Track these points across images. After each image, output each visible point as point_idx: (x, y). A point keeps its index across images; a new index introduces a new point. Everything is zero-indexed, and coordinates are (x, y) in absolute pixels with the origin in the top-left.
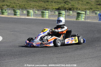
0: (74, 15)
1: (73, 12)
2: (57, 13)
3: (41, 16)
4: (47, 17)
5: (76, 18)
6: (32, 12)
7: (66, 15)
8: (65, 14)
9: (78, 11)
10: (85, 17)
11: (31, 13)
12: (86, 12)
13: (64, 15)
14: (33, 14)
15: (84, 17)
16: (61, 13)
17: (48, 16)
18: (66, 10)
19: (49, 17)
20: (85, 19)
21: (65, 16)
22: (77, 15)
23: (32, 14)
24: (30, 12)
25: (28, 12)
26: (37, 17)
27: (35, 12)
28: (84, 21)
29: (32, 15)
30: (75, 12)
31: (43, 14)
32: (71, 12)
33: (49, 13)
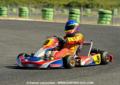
0: (94, 15)
1: (91, 11)
2: (66, 12)
3: (41, 17)
4: (52, 19)
5: (98, 20)
6: (28, 10)
7: (82, 16)
8: (79, 13)
9: (101, 9)
10: (112, 19)
11: (25, 13)
12: (113, 11)
13: (79, 16)
14: (29, 14)
15: (110, 19)
16: (74, 12)
17: (52, 16)
18: (82, 8)
19: (53, 18)
20: (112, 22)
21: (80, 18)
22: (99, 16)
23: (27, 13)
24: (23, 10)
25: (20, 11)
26: (36, 19)
27: (31, 11)
28: (111, 25)
29: (27, 15)
30: (96, 11)
31: (44, 14)
32: (89, 10)
33: (54, 12)
